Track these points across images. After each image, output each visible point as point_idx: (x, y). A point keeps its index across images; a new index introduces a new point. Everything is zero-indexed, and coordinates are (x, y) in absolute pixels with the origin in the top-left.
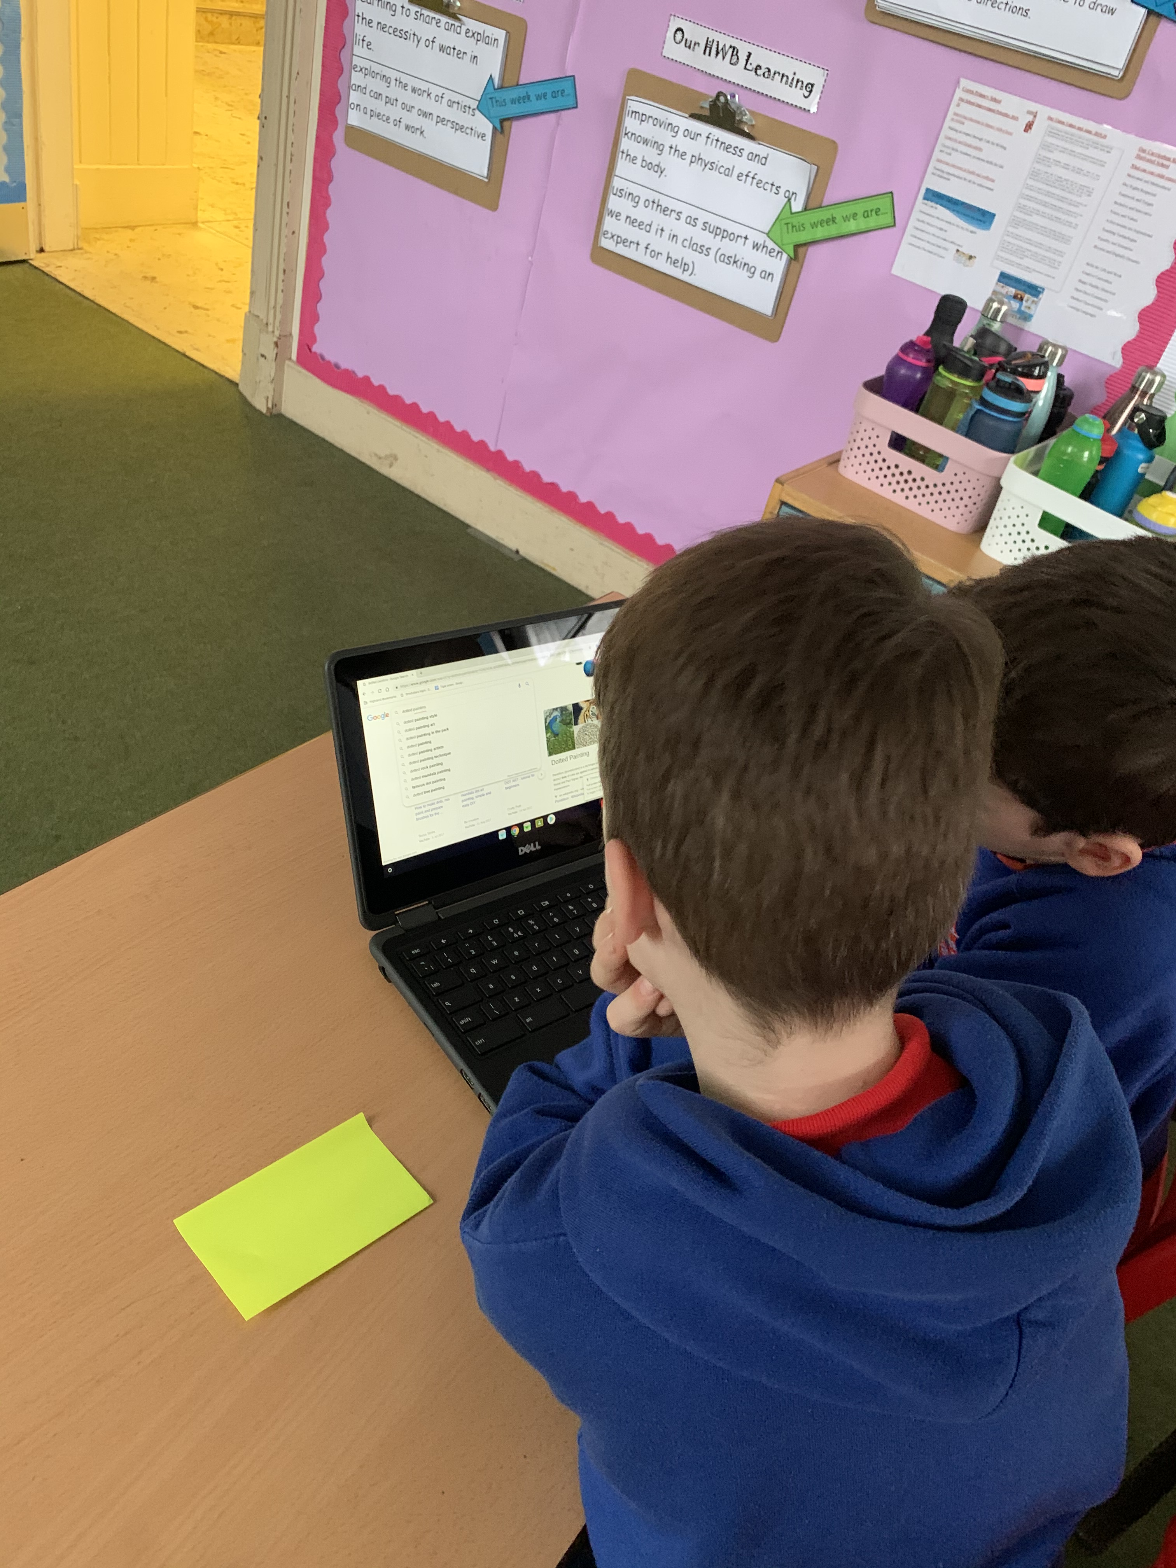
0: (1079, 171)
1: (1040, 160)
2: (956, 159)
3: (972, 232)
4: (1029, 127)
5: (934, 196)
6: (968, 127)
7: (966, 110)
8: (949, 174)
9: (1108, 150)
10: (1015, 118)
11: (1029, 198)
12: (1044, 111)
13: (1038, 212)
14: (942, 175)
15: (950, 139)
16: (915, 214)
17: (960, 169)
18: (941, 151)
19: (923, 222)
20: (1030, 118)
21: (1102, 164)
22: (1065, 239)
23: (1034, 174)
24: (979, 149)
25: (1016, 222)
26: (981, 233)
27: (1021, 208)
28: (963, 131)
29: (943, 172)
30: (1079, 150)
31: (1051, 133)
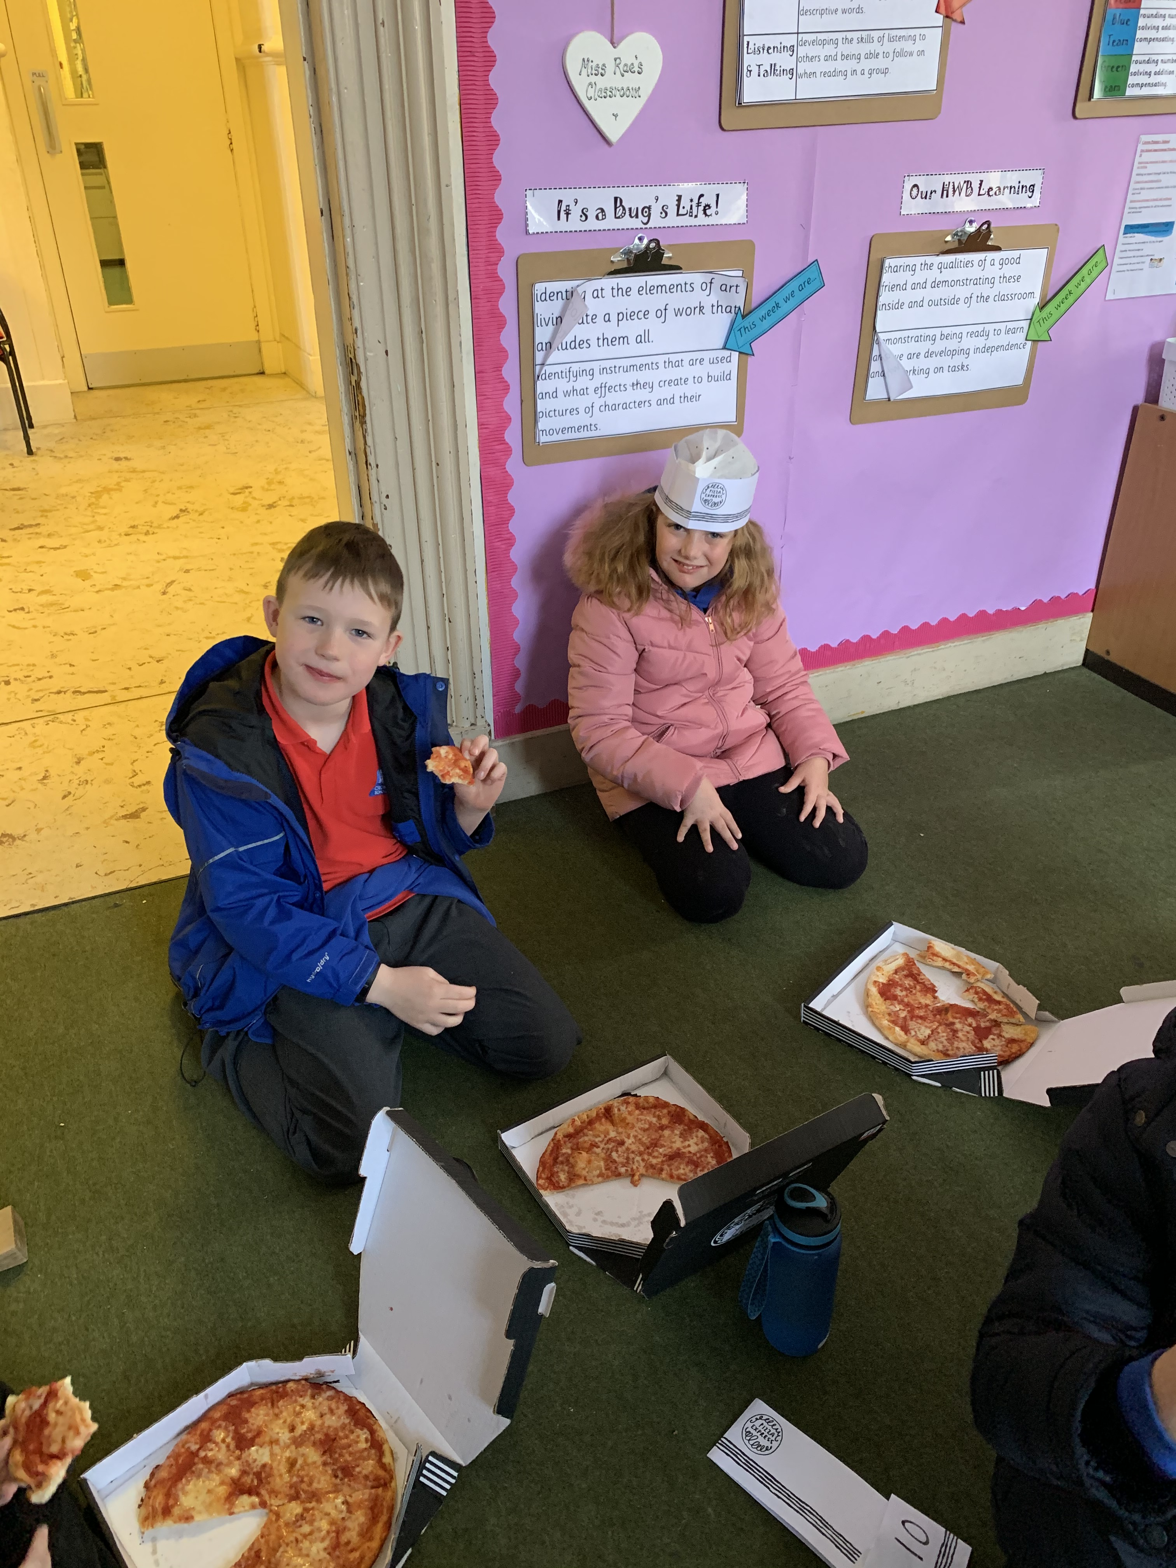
2: (1145, 195)
3: (1160, 242)
5: (1131, 229)
6: (1151, 168)
7: (1146, 157)
8: (1140, 208)
14: (1135, 211)
15: (1138, 182)
16: (1120, 247)
17: (1147, 201)
18: (1133, 194)
19: (1126, 251)
24: (1159, 181)
26: (1166, 239)
28: (1147, 172)
29: (1136, 208)
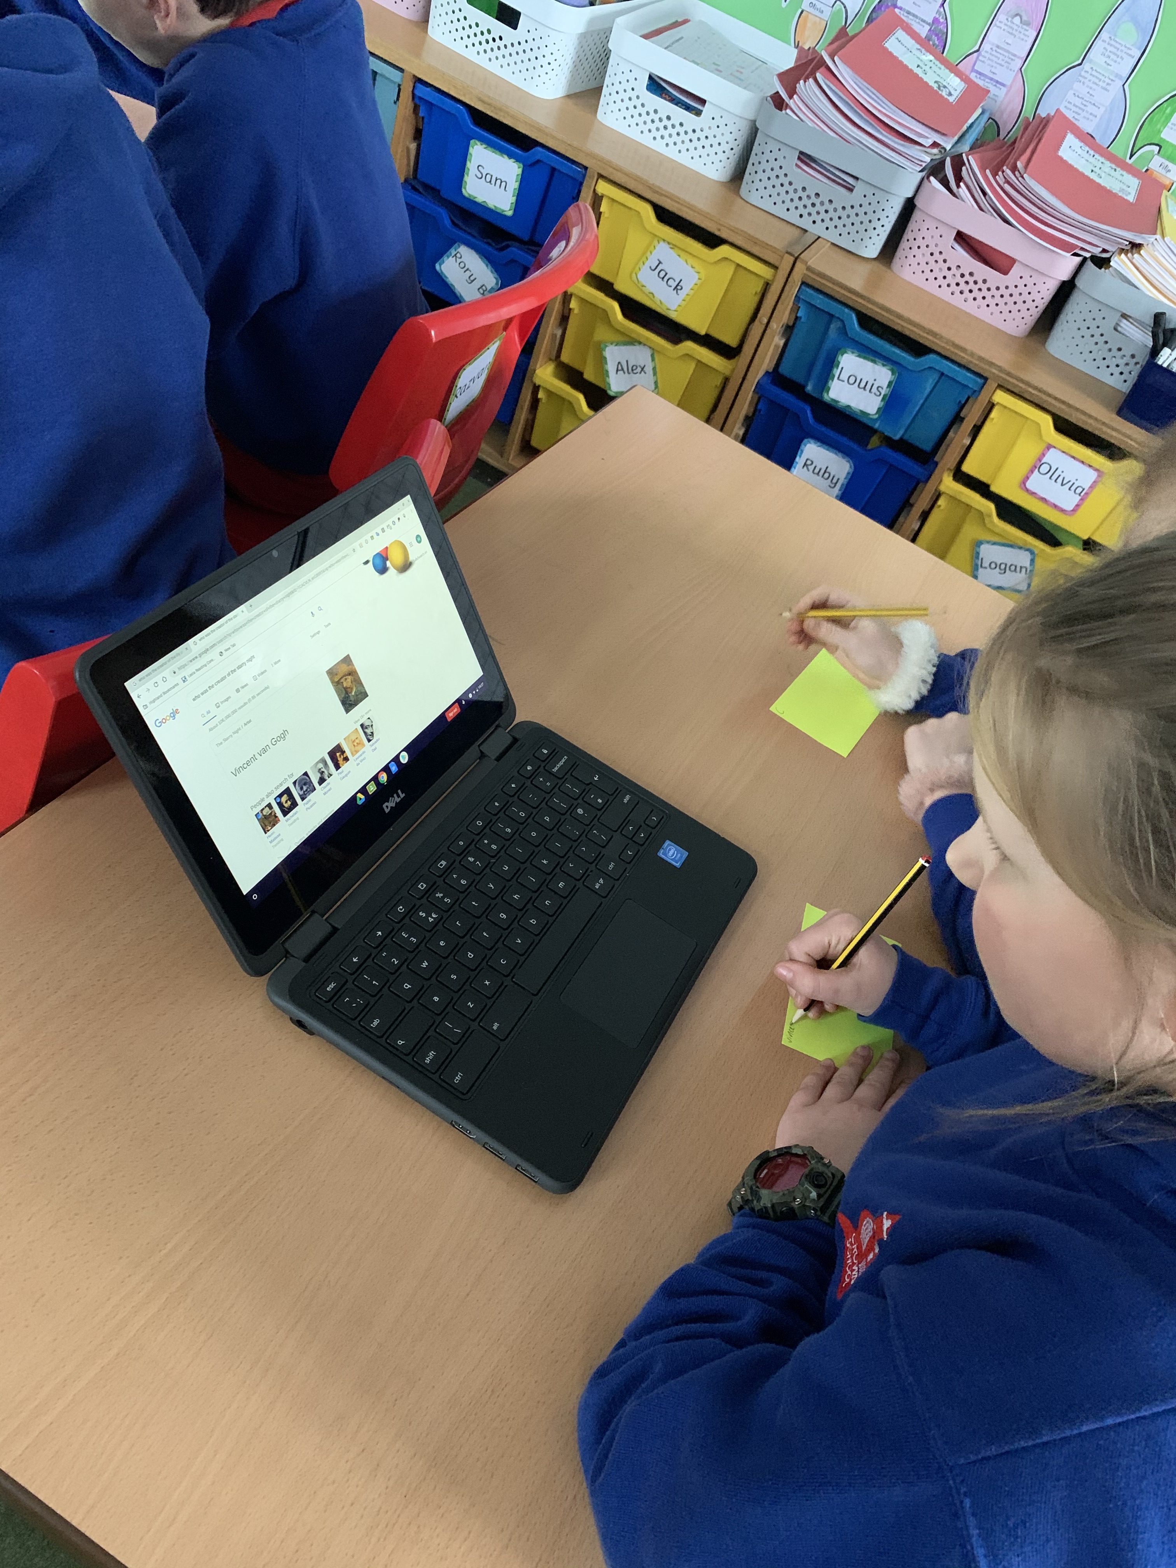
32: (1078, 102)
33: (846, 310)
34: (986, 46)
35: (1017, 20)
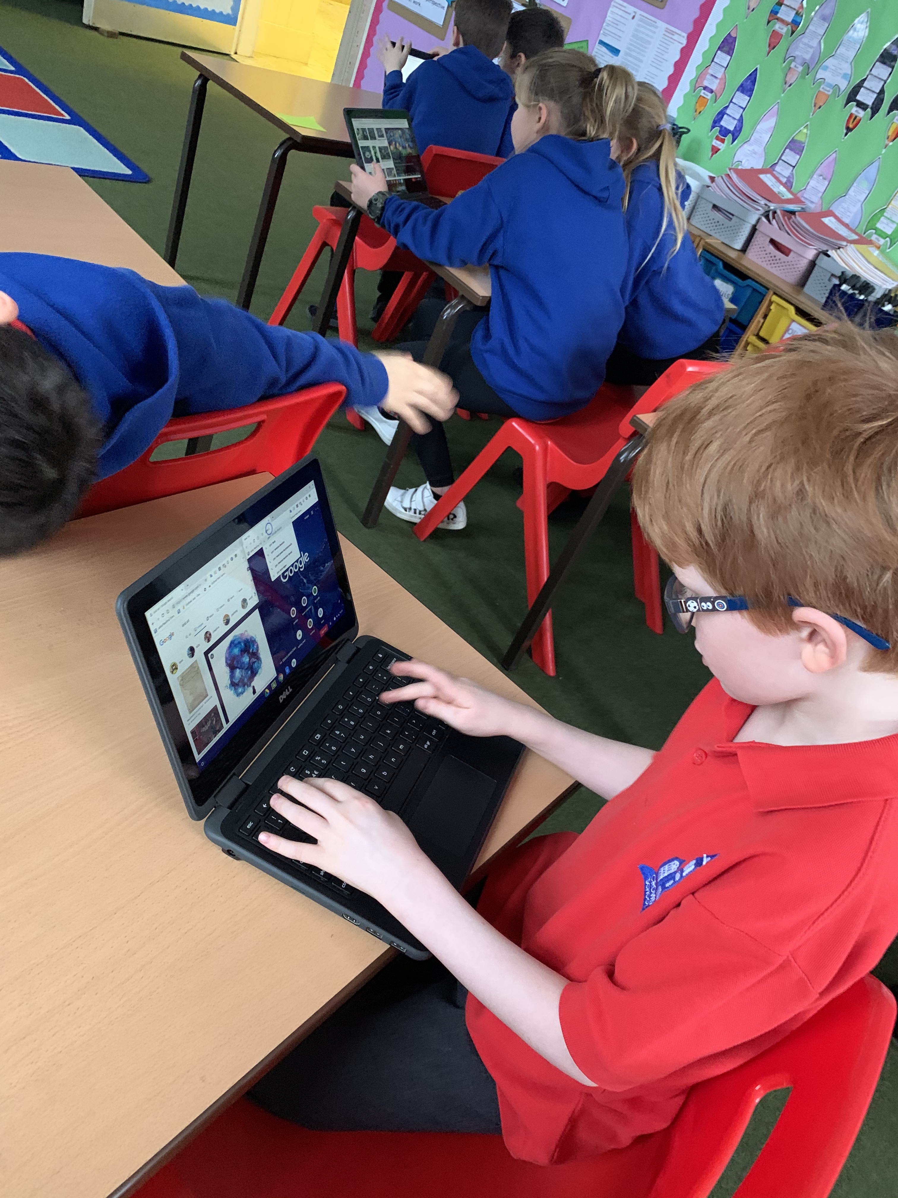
0: (647, 35)
1: (636, 30)
2: (610, 28)
4: (633, 18)
5: (602, 43)
7: (615, 10)
8: (607, 34)
9: (656, 27)
10: (629, 14)
11: (632, 45)
12: (639, 12)
13: (634, 51)
14: (605, 34)
15: (608, 20)
16: (596, 49)
18: (605, 25)
19: (597, 53)
20: (634, 14)
21: (655, 33)
22: (641, 61)
23: (634, 36)
24: (617, 25)
25: (626, 54)
26: (615, 57)
27: (629, 49)
28: (613, 17)
30: (648, 27)
31: (640, 20)
32: (843, 210)
33: (718, 260)
34: (808, 187)
35: (821, 178)
